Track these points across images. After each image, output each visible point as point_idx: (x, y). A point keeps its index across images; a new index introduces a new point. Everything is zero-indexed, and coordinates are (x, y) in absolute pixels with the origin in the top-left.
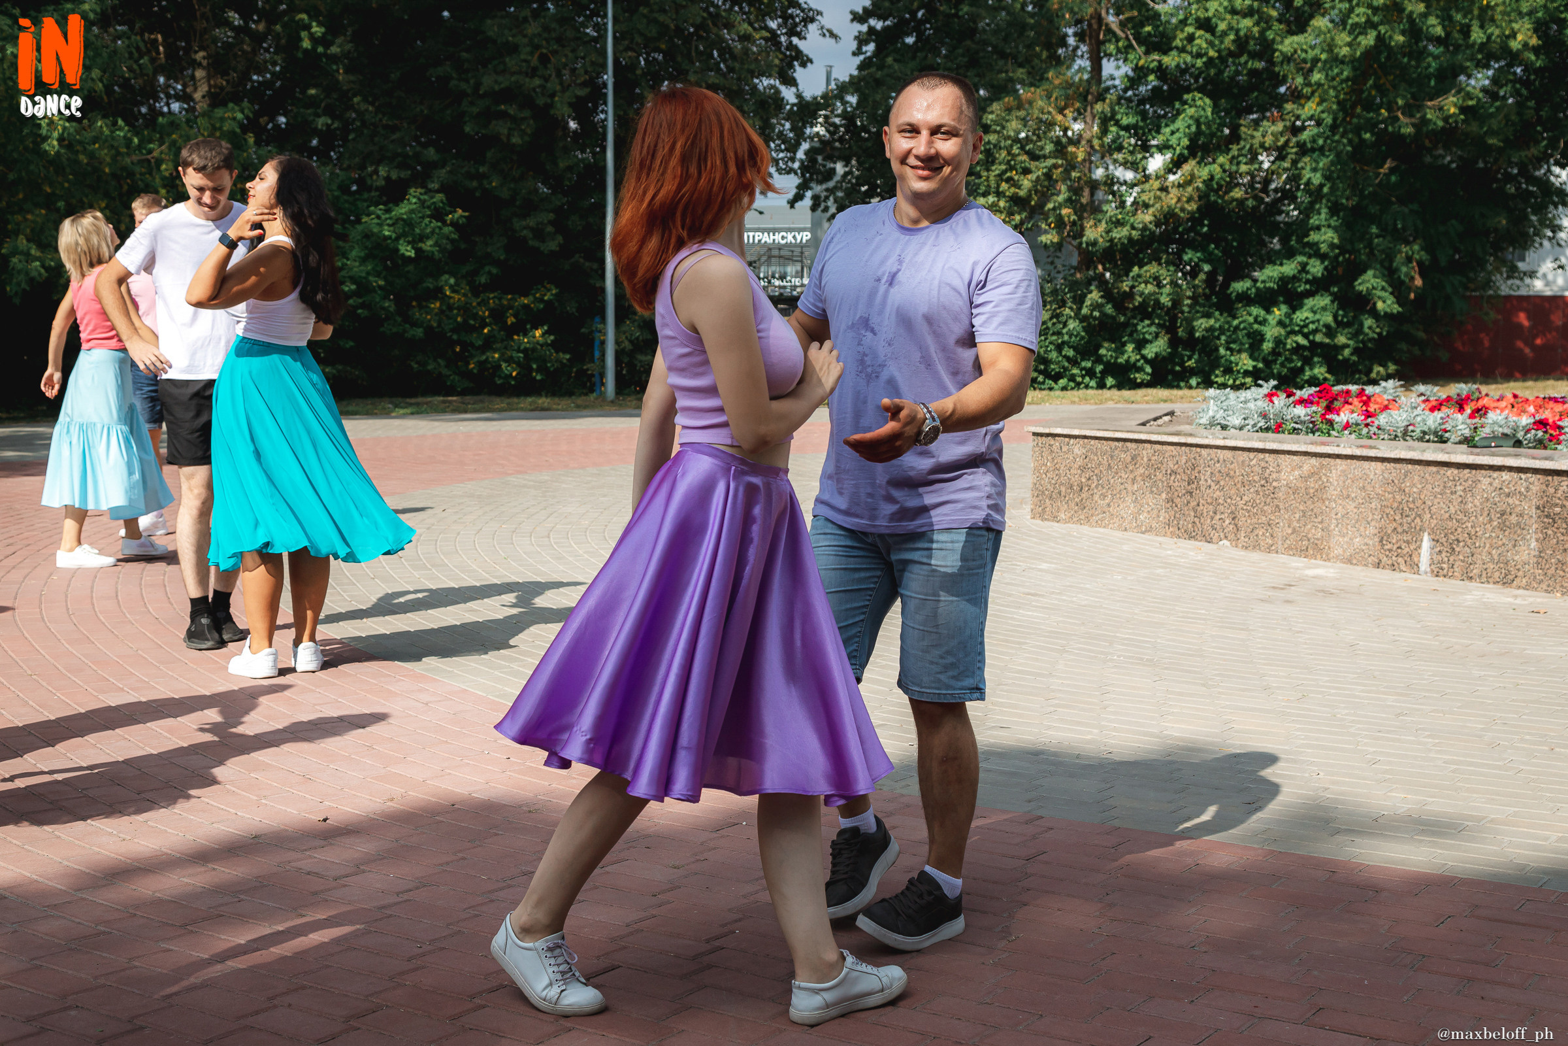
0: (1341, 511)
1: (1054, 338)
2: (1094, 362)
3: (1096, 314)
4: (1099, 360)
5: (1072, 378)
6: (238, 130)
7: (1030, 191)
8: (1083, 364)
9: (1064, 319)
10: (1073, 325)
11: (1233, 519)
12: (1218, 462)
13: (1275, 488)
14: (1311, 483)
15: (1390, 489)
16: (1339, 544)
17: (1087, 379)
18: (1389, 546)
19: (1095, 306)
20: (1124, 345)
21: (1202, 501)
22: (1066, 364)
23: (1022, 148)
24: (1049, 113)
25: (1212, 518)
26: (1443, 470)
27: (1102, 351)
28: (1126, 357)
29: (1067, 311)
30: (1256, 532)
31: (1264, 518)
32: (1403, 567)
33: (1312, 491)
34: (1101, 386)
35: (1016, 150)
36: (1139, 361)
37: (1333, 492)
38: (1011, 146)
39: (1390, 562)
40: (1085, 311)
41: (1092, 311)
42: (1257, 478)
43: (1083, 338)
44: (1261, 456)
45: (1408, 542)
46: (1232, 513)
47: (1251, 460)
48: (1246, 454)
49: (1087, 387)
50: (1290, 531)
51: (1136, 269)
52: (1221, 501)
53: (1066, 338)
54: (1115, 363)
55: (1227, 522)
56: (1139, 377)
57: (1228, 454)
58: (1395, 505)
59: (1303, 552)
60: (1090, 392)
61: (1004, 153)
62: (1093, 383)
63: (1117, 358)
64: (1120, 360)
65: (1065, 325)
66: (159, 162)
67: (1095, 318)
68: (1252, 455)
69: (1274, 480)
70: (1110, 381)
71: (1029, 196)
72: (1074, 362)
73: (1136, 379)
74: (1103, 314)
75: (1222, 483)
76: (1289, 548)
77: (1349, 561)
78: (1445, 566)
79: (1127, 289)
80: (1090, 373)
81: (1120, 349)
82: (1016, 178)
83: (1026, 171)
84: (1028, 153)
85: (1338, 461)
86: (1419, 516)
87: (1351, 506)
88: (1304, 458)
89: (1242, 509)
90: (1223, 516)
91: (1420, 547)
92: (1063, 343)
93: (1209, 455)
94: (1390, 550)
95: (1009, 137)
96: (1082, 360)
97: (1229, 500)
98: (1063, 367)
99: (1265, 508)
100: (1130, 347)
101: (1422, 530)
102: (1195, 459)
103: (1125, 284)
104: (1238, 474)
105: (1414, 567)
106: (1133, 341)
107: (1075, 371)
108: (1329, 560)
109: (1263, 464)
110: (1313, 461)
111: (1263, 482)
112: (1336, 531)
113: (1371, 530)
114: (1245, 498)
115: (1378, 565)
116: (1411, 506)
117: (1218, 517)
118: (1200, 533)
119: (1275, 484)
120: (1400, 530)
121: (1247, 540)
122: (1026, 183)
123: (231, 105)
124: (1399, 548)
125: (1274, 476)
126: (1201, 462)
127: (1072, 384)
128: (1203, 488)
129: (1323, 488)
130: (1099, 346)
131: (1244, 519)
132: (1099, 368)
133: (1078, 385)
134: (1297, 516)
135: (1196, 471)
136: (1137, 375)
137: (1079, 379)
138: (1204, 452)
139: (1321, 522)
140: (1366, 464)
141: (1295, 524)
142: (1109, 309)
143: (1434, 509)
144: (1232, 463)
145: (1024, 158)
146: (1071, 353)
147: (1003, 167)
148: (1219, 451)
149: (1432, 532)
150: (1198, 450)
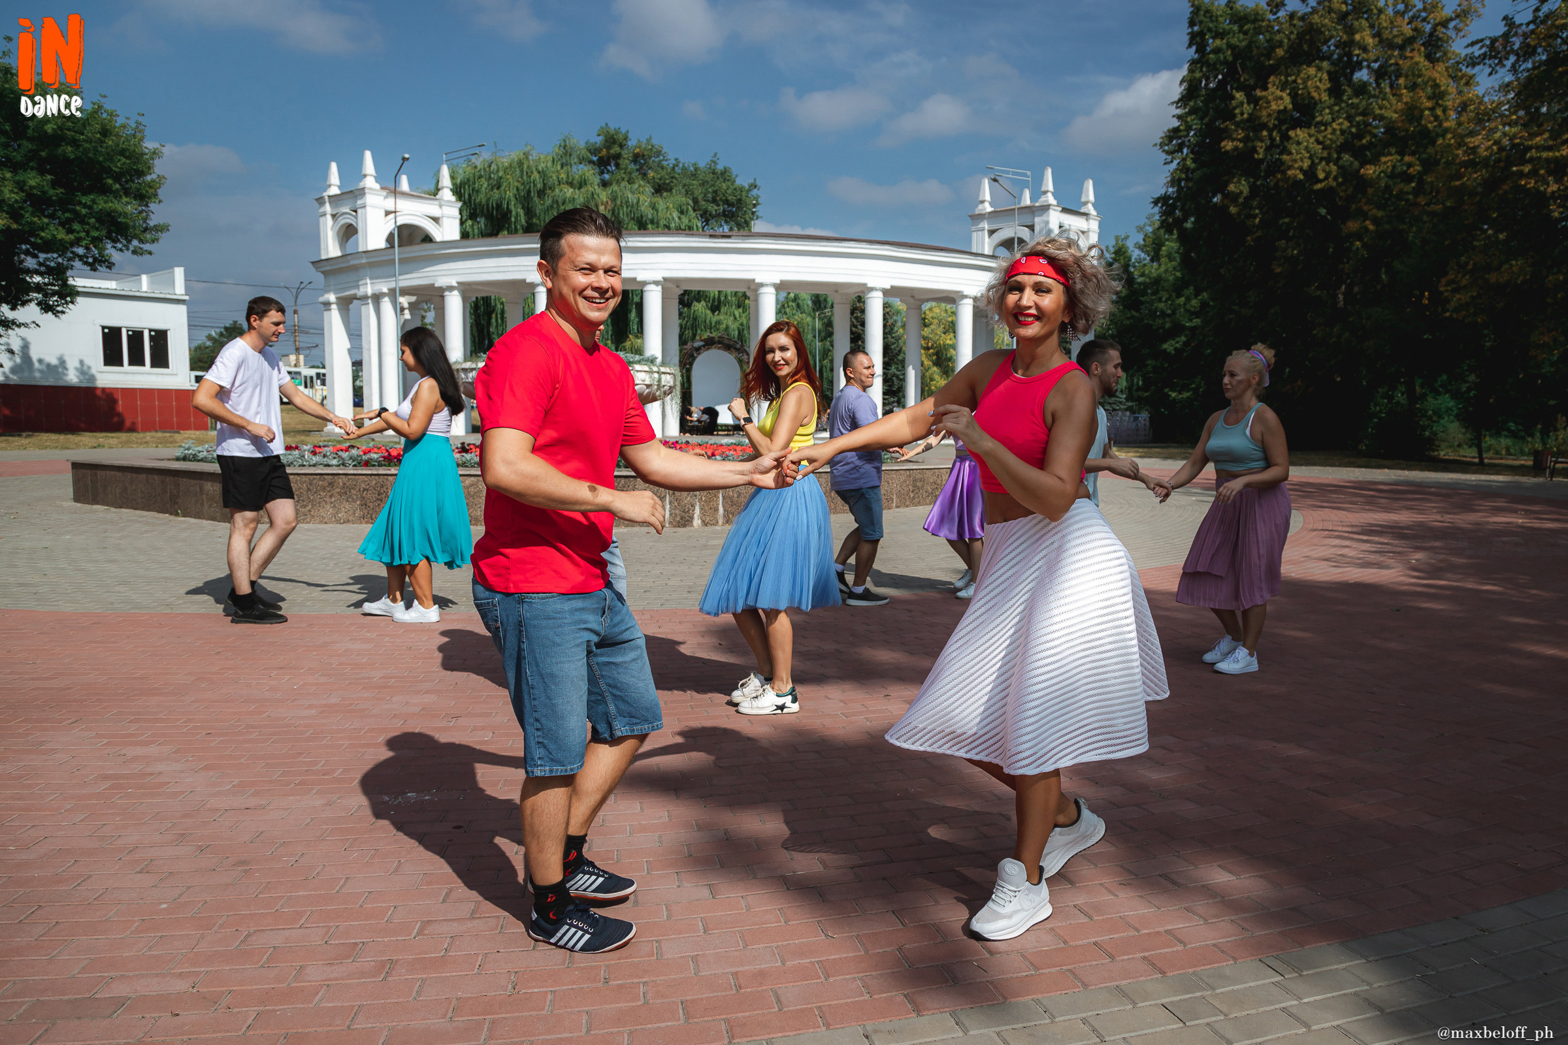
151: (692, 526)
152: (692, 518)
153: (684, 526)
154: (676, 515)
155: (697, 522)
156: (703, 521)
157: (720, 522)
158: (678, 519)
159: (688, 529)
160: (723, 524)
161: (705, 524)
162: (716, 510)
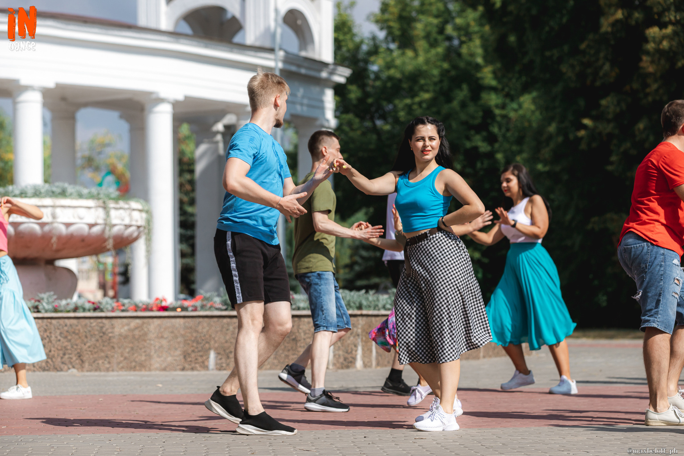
0: (158, 345)
11: (79, 356)
12: (66, 325)
13: (110, 337)
14: (137, 332)
15: (189, 331)
16: (156, 362)
18: (189, 359)
21: (53, 349)
25: (62, 358)
26: (221, 320)
30: (96, 362)
31: (103, 354)
32: (199, 368)
33: (137, 337)
37: (151, 336)
39: (190, 367)
42: (96, 333)
44: (99, 320)
45: (201, 356)
46: (78, 353)
47: (91, 323)
48: (87, 321)
50: (122, 359)
52: (69, 347)
55: (74, 358)
57: (75, 321)
58: (193, 339)
59: (134, 369)
68: (92, 321)
69: (109, 333)
75: (69, 337)
76: (122, 368)
77: (164, 369)
78: (224, 365)
85: (155, 320)
86: (207, 342)
87: (164, 342)
88: (130, 320)
89: (86, 350)
90: (71, 356)
91: (208, 358)
93: (58, 322)
94: (191, 361)
97: (75, 347)
99: (104, 348)
101: (210, 349)
102: (47, 326)
104: (81, 331)
105: (206, 368)
108: (150, 370)
109: (101, 325)
110: (138, 321)
111: (101, 334)
112: (155, 356)
113: (178, 352)
114: (88, 344)
115: (183, 369)
116: (203, 338)
117: (67, 356)
118: (52, 367)
119: (110, 335)
120: (196, 350)
121: (90, 367)
124: (196, 359)
125: (110, 330)
126: (52, 327)
128: (54, 342)
129: (146, 334)
131: (87, 356)
134: (127, 350)
135: (48, 332)
138: (54, 322)
139: (145, 352)
140: (173, 320)
141: (126, 355)
143: (216, 339)
144: (77, 326)
148: (67, 321)
149: (216, 349)
150: (49, 320)
151: (355, 367)
152: (355, 359)
153: (348, 367)
154: (339, 356)
155: (359, 363)
156: (364, 363)
157: (374, 363)
158: (341, 360)
159: (351, 370)
160: (376, 367)
161: (365, 365)
162: (371, 351)
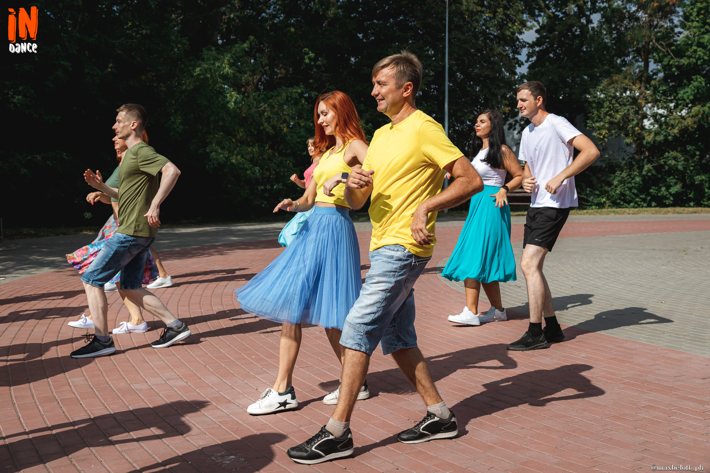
1: (629, 185)
2: (646, 195)
3: (650, 174)
4: (649, 194)
5: (636, 203)
6: (298, 97)
7: (620, 120)
8: (641, 196)
9: (632, 176)
10: (638, 179)
17: (642, 203)
19: (649, 171)
20: (660, 187)
22: (634, 196)
23: (617, 101)
24: (630, 85)
27: (651, 191)
28: (662, 193)
29: (635, 173)
34: (649, 206)
35: (613, 101)
36: (667, 195)
38: (612, 100)
40: (644, 173)
41: (648, 173)
43: (641, 185)
49: (642, 207)
51: (667, 154)
53: (633, 185)
54: (657, 196)
56: (667, 202)
60: (644, 209)
61: (608, 103)
62: (645, 205)
63: (657, 194)
64: (659, 194)
65: (633, 179)
66: (264, 112)
67: (648, 176)
70: (653, 204)
71: (619, 122)
72: (637, 195)
73: (666, 203)
74: (652, 174)
79: (663, 163)
80: (644, 200)
81: (659, 190)
82: (613, 114)
83: (617, 111)
84: (619, 103)
92: (632, 187)
95: (610, 96)
96: (641, 194)
98: (632, 198)
100: (663, 189)
103: (662, 160)
106: (664, 186)
107: (637, 200)
122: (618, 116)
123: (295, 86)
127: (636, 205)
130: (650, 188)
132: (649, 198)
133: (639, 205)
136: (667, 201)
137: (639, 203)
142: (654, 172)
145: (617, 105)
146: (636, 191)
147: (607, 109)
